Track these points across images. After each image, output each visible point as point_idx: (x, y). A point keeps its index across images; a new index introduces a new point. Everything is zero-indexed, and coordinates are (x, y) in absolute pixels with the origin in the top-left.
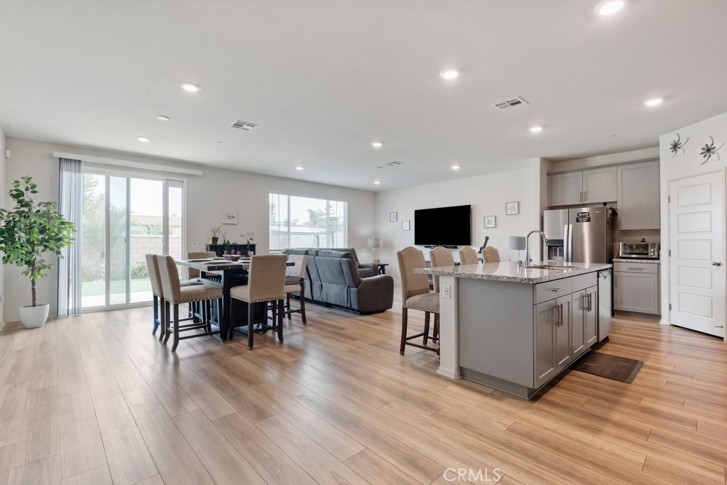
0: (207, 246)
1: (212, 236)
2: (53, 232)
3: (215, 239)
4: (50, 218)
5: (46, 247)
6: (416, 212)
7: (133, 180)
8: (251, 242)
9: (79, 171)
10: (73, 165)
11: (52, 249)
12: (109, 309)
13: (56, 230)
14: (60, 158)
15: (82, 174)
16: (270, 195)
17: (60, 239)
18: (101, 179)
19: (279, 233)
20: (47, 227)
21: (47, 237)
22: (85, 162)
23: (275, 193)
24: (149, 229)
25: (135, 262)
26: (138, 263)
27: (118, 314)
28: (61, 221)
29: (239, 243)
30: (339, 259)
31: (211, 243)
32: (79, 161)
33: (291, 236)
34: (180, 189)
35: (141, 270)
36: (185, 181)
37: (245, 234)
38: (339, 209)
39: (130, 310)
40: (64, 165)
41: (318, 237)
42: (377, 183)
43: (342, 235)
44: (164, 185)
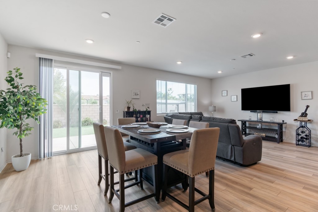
0: (124, 112)
1: (127, 106)
2: (33, 105)
3: (129, 108)
4: (30, 96)
5: (29, 115)
6: (242, 90)
7: (82, 72)
8: (148, 110)
9: (51, 66)
10: (47, 62)
11: (32, 117)
12: (69, 153)
13: (35, 104)
14: (40, 58)
15: (53, 68)
16: (157, 81)
17: (38, 110)
18: (63, 72)
19: (162, 103)
20: (28, 102)
21: (29, 109)
22: (54, 60)
23: (159, 80)
24: (87, 101)
25: (83, 118)
26: (84, 118)
27: (74, 156)
28: (38, 97)
29: (142, 110)
30: (227, 124)
31: (126, 110)
32: (51, 60)
33: (168, 105)
34: (109, 78)
35: (85, 122)
36: (112, 73)
37: (145, 105)
38: (191, 89)
39: (81, 153)
40: (43, 63)
41: (178, 106)
42: (220, 72)
43: (193, 104)
44: (100, 75)
